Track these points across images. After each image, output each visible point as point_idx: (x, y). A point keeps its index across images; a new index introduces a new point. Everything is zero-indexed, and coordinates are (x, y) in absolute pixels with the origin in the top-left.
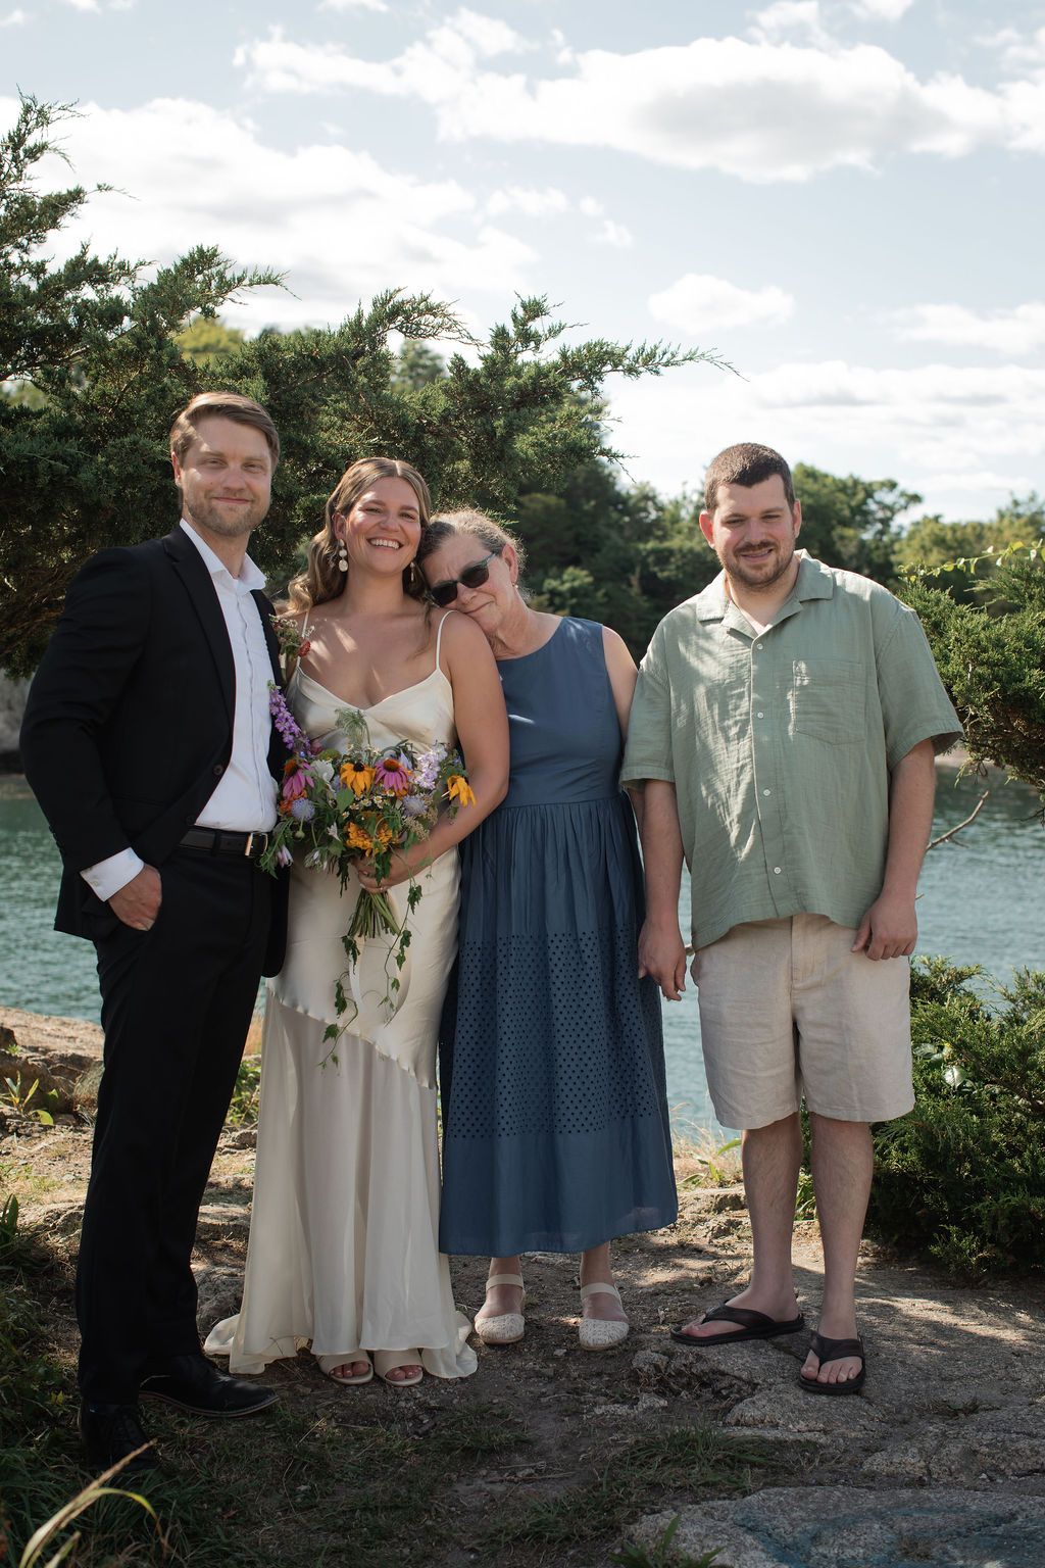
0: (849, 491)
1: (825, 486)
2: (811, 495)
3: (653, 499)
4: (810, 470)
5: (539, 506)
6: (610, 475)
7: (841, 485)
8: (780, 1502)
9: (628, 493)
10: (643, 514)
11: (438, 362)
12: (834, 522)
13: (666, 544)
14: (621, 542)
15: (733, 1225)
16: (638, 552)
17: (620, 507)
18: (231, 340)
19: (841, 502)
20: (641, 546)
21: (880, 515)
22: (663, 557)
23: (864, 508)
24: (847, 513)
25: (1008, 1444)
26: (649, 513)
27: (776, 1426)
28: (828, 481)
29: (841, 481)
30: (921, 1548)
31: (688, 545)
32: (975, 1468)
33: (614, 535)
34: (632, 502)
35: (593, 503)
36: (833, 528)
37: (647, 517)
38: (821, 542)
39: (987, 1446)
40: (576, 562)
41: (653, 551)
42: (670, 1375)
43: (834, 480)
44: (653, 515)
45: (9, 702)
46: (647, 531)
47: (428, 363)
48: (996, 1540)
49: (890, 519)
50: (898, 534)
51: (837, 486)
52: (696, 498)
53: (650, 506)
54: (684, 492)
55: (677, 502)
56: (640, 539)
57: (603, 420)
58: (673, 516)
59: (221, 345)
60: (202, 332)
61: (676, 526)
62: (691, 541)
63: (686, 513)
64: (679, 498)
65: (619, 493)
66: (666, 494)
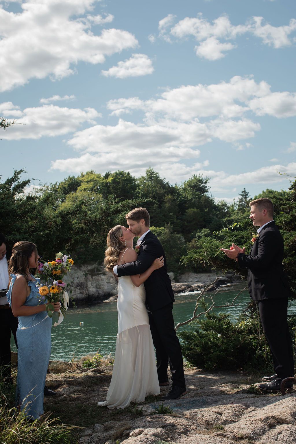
0: (283, 195)
3: (226, 205)
4: (270, 191)
5: (192, 212)
6: (212, 200)
7: (280, 194)
9: (218, 205)
10: (223, 210)
11: (157, 175)
13: (231, 218)
14: (217, 219)
16: (223, 221)
17: (216, 209)
18: (97, 177)
20: (223, 220)
30: (180, 405)
32: (197, 396)
33: (215, 217)
34: (219, 207)
35: (207, 209)
37: (225, 211)
40: (205, 227)
41: (227, 221)
43: (278, 192)
46: (225, 215)
47: (155, 175)
52: (238, 203)
53: (226, 208)
54: (234, 202)
55: (233, 205)
56: (223, 218)
57: (207, 185)
58: (232, 209)
59: (95, 179)
60: (89, 176)
61: (233, 212)
62: (238, 216)
63: (236, 208)
64: (233, 204)
65: (215, 205)
66: (229, 203)
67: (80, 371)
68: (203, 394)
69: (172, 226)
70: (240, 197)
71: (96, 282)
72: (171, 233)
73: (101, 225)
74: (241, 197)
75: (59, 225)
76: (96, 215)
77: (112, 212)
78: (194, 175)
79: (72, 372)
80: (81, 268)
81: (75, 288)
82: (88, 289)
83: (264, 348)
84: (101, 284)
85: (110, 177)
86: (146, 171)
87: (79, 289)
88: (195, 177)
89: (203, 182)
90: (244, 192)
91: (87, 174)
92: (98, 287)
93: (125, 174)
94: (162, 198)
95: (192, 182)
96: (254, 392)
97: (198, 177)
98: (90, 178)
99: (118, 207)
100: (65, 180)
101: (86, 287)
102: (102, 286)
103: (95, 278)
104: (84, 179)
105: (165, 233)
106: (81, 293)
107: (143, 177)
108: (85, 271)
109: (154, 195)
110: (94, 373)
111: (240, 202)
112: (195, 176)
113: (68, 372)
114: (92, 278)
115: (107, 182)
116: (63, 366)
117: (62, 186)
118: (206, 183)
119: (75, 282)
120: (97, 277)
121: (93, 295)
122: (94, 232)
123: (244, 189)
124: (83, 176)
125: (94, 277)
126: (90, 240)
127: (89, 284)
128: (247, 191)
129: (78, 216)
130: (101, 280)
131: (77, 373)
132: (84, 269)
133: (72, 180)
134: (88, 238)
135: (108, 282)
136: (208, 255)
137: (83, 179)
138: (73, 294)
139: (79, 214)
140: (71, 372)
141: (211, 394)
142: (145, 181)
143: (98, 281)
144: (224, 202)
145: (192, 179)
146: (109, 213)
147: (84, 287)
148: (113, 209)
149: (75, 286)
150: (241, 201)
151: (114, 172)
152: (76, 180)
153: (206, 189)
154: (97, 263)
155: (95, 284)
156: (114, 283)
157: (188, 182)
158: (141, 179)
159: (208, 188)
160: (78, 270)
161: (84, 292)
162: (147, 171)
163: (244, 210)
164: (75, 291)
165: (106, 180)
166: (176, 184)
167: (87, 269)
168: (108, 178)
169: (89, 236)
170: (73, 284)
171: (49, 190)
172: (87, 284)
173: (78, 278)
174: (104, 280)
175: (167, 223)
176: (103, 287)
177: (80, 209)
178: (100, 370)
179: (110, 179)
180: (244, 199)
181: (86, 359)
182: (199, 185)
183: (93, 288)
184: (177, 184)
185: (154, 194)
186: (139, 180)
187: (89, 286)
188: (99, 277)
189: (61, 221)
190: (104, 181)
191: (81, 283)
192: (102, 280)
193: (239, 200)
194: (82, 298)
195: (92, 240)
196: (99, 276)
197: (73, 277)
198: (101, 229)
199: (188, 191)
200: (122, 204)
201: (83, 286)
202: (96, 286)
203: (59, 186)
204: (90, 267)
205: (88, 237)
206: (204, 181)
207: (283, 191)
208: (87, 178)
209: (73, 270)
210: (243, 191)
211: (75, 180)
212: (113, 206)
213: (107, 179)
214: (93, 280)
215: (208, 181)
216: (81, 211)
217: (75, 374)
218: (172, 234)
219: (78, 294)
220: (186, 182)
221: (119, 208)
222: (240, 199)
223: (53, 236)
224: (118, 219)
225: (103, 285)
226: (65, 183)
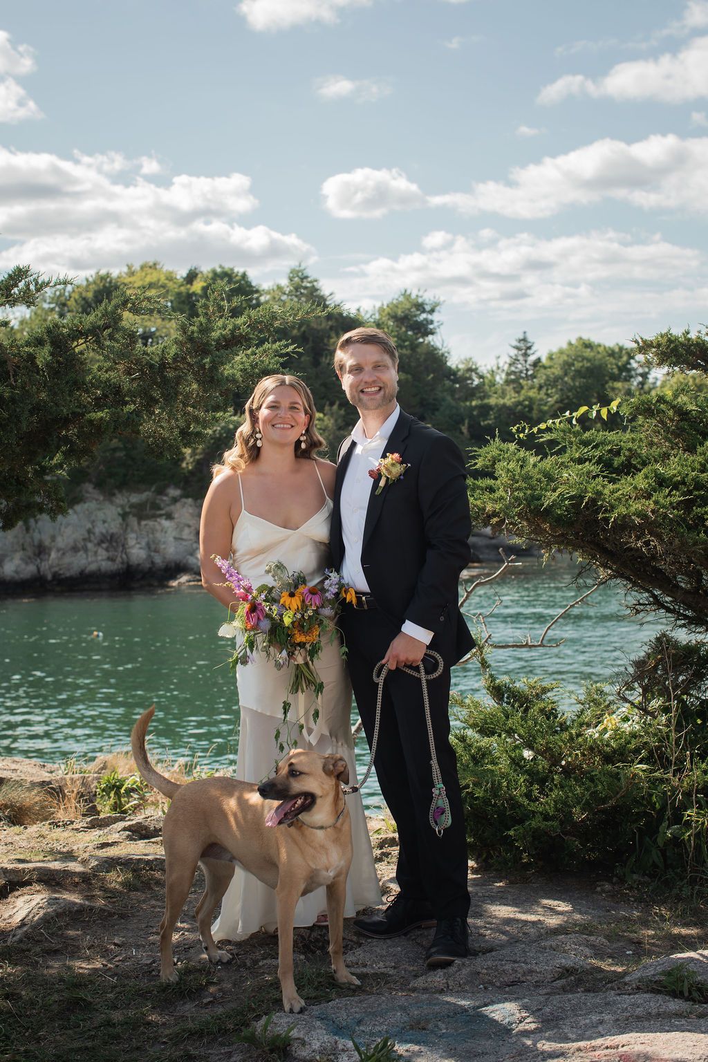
0: (616, 355)
1: (598, 353)
2: (588, 360)
3: (475, 370)
4: (587, 342)
6: (443, 355)
7: (610, 352)
8: (346, 1004)
9: (457, 367)
10: (469, 382)
11: (315, 284)
12: (607, 378)
13: (486, 402)
14: (453, 403)
15: (387, 855)
16: (466, 408)
17: (452, 377)
18: (167, 279)
19: (611, 364)
20: (468, 404)
21: (640, 370)
22: (485, 409)
23: (629, 366)
24: (616, 371)
25: (499, 967)
26: (473, 380)
27: (365, 966)
28: (601, 349)
29: (609, 348)
30: (423, 1024)
31: (501, 401)
32: (477, 983)
33: (448, 397)
34: (460, 373)
35: (432, 375)
36: (607, 382)
37: (472, 384)
38: (598, 393)
39: (486, 969)
41: (477, 407)
42: (311, 941)
43: (605, 348)
44: (476, 382)
45: (23, 545)
46: (472, 393)
47: (308, 285)
48: (468, 1018)
49: (647, 373)
50: (655, 383)
51: (607, 352)
52: (506, 367)
53: (474, 376)
54: (498, 364)
55: (493, 371)
56: (466, 400)
57: (435, 317)
58: (490, 381)
59: (160, 283)
60: (146, 274)
61: (493, 389)
62: (503, 398)
63: (500, 378)
64: (495, 368)
65: (450, 368)
66: (485, 366)
67: (86, 825)
68: (496, 976)
69: (342, 412)
70: (513, 352)
71: (148, 535)
72: (340, 428)
73: (178, 380)
74: (515, 352)
75: (42, 370)
76: (165, 347)
77: (218, 341)
78: (406, 291)
79: (61, 824)
80: (114, 499)
81: (95, 545)
82: (128, 550)
83: (689, 816)
84: (160, 541)
85: (198, 279)
86: (289, 271)
87: (107, 550)
88: (406, 295)
89: (424, 308)
90: (524, 340)
91: (142, 268)
92: (152, 547)
93: (237, 275)
94: (322, 340)
95: (400, 306)
96: (682, 993)
97: (413, 296)
98: (148, 280)
99: (236, 327)
100: (87, 280)
101: (123, 546)
102: (163, 546)
103: (146, 525)
104: (135, 282)
105: (323, 427)
106: (109, 559)
107: (279, 288)
108: (122, 507)
109: (304, 332)
110: (128, 836)
111: (510, 365)
112: (408, 293)
113: (50, 824)
114: (139, 524)
115: (191, 291)
116: (37, 799)
117: (81, 294)
118: (432, 311)
119: (97, 531)
120: (151, 523)
121: (139, 565)
122: (157, 402)
123: (525, 333)
124: (132, 274)
125: (143, 523)
126: (141, 424)
127: (132, 540)
128: (530, 339)
129: (108, 343)
130: (162, 531)
131: (77, 829)
132: (122, 502)
133: (106, 280)
134: (136, 419)
135: (178, 536)
136: (517, 499)
137: (132, 279)
138: (90, 559)
139: (111, 337)
140: (59, 826)
141: (523, 979)
142: (284, 297)
143: (153, 533)
144: (471, 363)
145: (400, 299)
146: (207, 344)
147: (117, 545)
148: (221, 333)
149: (96, 542)
150: (514, 361)
151: (209, 268)
152: (113, 281)
153: (431, 327)
154: (153, 489)
155: (146, 540)
156: (191, 540)
157: (388, 306)
158: (274, 291)
159: (436, 324)
160: (107, 503)
161: (117, 556)
162: (291, 272)
163: (520, 384)
164: (96, 553)
165: (189, 286)
166: (358, 310)
167: (129, 501)
168: (195, 283)
169: (137, 413)
170: (92, 535)
171: (48, 301)
172: (126, 539)
173: (104, 522)
174: (169, 532)
175: (332, 404)
176: (165, 549)
177: (116, 323)
178: (146, 828)
179: (197, 286)
180: (521, 358)
181: (109, 765)
182: (415, 316)
183: (141, 548)
184: (361, 310)
185: (303, 329)
186: (268, 292)
187: (131, 542)
188: (156, 523)
189: (50, 358)
190: (182, 289)
191: (112, 535)
192: (164, 531)
193: (508, 360)
194: (112, 571)
195: (147, 427)
196: (156, 521)
197: (93, 518)
198: (177, 393)
199: (388, 328)
200: (250, 317)
201: (116, 542)
202: (148, 545)
203: (73, 295)
204: (135, 498)
205: (135, 416)
206: (428, 308)
207: (617, 344)
208: (141, 280)
209: (94, 502)
210: (522, 337)
211: (110, 282)
212: (220, 323)
213: (192, 285)
214: (140, 529)
215: (437, 308)
216: (117, 329)
217: (71, 834)
218: (342, 432)
219: (102, 560)
220: (385, 307)
221: (241, 331)
222: (511, 357)
223: (21, 405)
224: (233, 367)
225: (164, 543)
226: (87, 289)
